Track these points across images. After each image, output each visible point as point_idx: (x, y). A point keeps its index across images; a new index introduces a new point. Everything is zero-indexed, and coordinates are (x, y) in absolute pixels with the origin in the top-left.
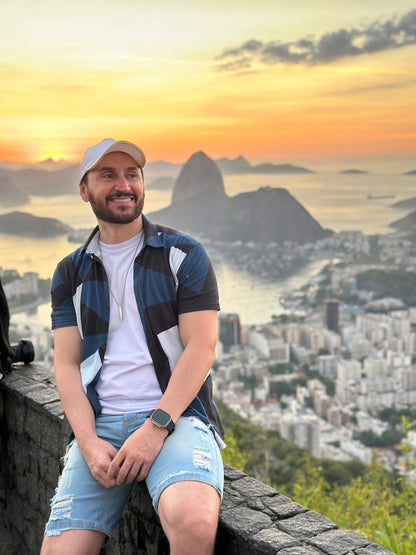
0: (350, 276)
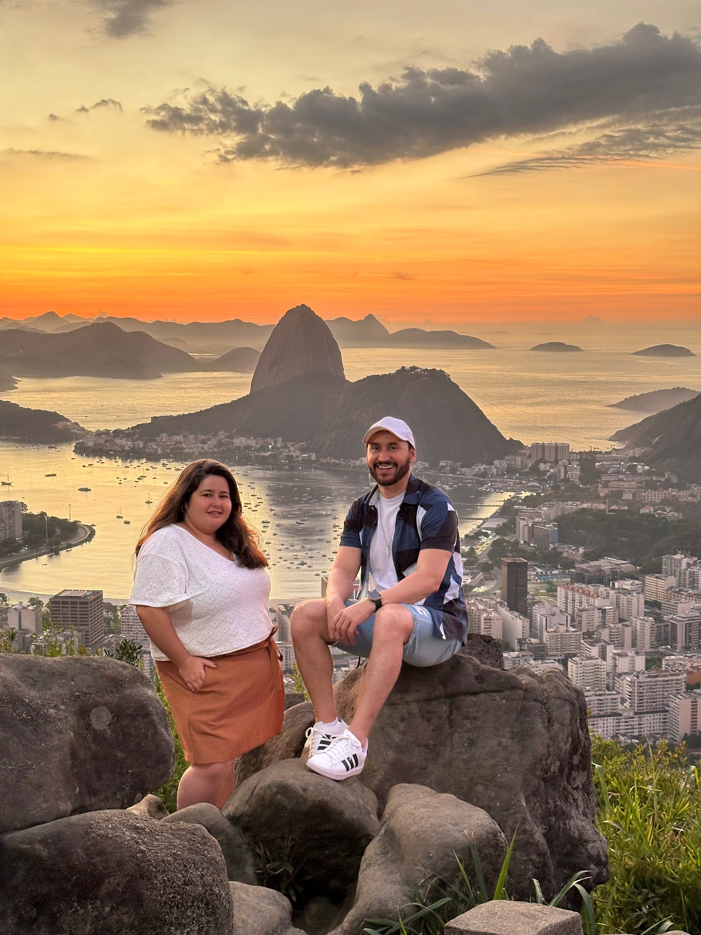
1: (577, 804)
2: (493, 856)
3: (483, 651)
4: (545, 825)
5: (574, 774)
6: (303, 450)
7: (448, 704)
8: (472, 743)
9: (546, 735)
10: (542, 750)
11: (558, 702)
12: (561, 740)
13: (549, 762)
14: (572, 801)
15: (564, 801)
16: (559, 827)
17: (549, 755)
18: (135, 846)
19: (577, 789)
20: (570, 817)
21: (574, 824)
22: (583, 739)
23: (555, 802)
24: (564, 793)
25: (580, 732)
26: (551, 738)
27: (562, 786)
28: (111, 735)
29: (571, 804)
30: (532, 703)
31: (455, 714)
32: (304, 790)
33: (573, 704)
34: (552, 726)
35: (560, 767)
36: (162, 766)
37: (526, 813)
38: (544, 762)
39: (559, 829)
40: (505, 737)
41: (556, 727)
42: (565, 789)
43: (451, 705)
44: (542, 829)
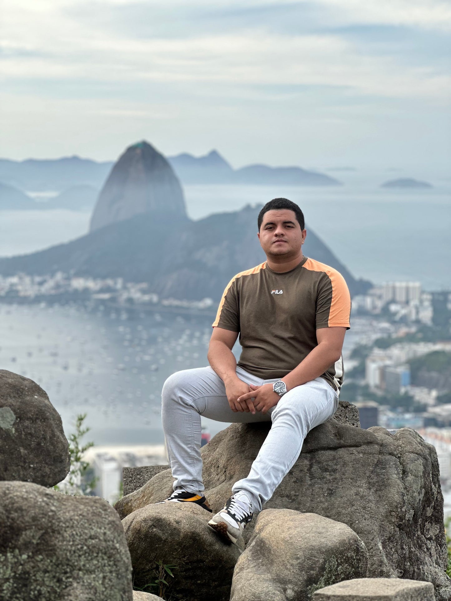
0: (398, 365)
1: (430, 553)
2: (354, 560)
3: (341, 416)
4: (400, 569)
5: (427, 525)
6: (144, 292)
7: (309, 458)
8: (331, 493)
9: (401, 486)
10: (397, 498)
11: (412, 455)
12: (414, 490)
13: (403, 510)
14: (425, 550)
15: (419, 548)
16: (414, 571)
17: (404, 503)
18: (46, 507)
19: (430, 539)
20: (424, 564)
21: (427, 570)
22: (436, 493)
23: (410, 548)
24: (418, 541)
25: (433, 486)
26: (405, 488)
27: (416, 535)
28: (15, 433)
29: (425, 552)
30: (388, 457)
31: (315, 467)
32: (178, 522)
33: (425, 458)
34: (406, 477)
35: (414, 515)
36: (59, 465)
37: (382, 556)
38: (399, 510)
39: (414, 573)
40: (362, 487)
41: (410, 478)
42: (418, 538)
43: (311, 460)
44: (398, 573)
